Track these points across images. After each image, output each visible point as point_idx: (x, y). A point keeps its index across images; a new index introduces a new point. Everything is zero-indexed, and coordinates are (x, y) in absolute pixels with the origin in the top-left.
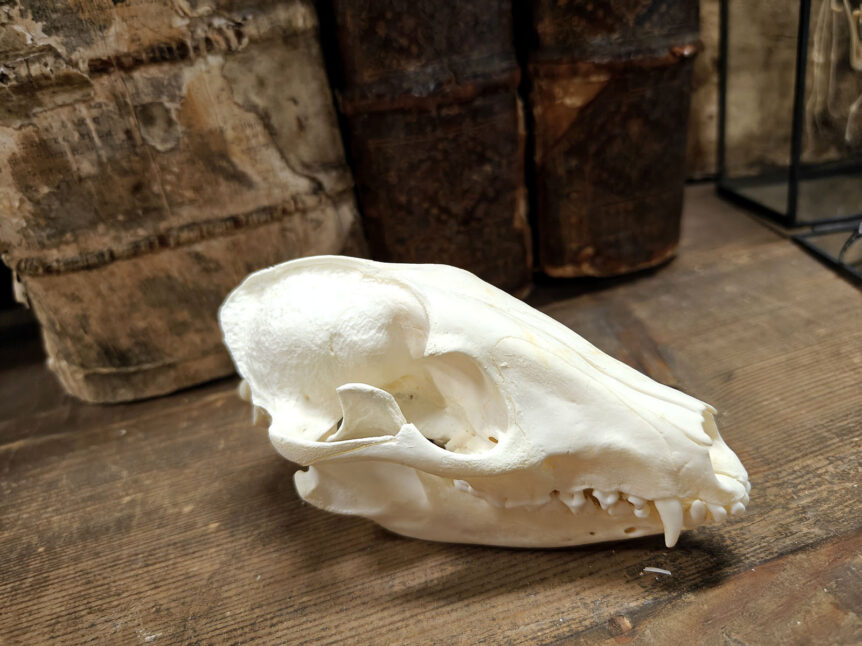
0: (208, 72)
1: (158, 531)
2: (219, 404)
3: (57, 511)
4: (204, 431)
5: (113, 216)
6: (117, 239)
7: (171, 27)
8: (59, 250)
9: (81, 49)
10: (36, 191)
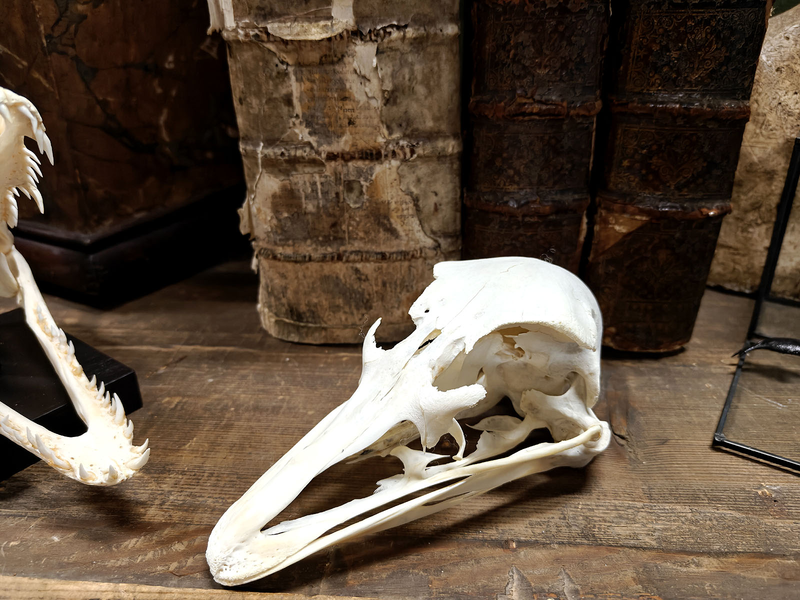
0: (390, 169)
1: (292, 419)
2: (344, 359)
3: (244, 392)
4: (332, 372)
5: (317, 237)
6: (316, 250)
7: (375, 141)
8: (283, 249)
9: (325, 146)
10: (281, 214)
